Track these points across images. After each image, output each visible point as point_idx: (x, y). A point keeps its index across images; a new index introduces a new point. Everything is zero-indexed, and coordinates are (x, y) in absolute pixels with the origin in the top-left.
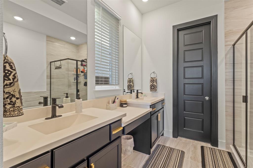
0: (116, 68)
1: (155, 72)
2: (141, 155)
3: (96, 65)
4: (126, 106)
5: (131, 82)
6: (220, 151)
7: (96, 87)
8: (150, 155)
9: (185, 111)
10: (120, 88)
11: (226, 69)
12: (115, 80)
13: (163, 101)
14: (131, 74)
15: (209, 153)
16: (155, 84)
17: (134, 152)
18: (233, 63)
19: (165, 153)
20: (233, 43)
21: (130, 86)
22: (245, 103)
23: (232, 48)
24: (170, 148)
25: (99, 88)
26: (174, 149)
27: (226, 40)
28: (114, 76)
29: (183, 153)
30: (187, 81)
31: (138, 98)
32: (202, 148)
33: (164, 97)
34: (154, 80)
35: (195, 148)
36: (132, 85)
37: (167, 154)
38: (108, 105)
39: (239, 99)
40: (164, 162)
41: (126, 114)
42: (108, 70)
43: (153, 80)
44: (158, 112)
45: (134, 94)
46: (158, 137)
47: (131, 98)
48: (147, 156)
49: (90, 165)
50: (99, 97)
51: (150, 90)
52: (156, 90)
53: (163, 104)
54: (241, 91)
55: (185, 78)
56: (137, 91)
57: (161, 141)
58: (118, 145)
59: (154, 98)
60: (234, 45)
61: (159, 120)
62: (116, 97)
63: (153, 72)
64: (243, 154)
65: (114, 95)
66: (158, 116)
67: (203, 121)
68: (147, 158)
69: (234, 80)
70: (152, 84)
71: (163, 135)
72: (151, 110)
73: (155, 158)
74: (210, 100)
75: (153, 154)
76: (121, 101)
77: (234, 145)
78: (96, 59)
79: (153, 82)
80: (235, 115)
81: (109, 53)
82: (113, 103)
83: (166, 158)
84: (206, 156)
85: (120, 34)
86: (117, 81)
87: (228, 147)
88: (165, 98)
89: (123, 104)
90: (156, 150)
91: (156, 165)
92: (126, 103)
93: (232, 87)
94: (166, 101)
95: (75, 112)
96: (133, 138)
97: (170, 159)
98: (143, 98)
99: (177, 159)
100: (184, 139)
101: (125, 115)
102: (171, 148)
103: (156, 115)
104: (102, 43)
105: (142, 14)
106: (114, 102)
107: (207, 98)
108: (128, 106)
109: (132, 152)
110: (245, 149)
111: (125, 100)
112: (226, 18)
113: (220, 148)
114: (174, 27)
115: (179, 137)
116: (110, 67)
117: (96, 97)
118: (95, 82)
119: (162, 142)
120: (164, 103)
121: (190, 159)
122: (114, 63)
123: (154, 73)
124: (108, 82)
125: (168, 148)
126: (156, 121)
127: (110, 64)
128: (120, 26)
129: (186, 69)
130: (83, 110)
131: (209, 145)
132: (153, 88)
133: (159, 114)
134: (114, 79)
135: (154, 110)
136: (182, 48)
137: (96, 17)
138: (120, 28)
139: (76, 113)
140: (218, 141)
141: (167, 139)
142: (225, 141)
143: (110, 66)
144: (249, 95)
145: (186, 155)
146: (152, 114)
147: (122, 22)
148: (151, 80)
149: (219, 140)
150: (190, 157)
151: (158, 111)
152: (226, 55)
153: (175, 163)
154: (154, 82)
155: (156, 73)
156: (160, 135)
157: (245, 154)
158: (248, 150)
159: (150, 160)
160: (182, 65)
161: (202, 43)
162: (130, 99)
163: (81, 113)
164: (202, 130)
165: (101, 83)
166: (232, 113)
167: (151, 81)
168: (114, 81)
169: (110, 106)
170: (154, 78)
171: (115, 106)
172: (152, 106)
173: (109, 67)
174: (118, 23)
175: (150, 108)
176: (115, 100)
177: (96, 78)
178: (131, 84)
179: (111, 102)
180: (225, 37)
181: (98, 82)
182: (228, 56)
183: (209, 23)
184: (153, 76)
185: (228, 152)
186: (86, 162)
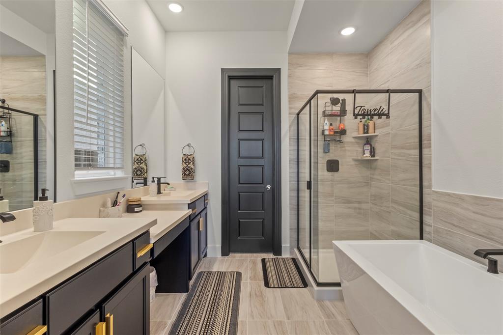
0: (116, 134)
1: (190, 144)
2: (171, 296)
3: (76, 125)
4: (140, 209)
5: (142, 162)
6: (283, 259)
7: (75, 172)
8: (188, 292)
9: (240, 210)
10: (125, 174)
11: (290, 145)
12: (114, 158)
13: (205, 196)
14: (140, 145)
15: (272, 265)
16: (192, 166)
17: (156, 296)
18: (297, 138)
19: (213, 282)
20: (297, 111)
21: (140, 171)
22: (309, 190)
23: (296, 119)
24: (219, 273)
25: (82, 175)
26: (225, 272)
27: (291, 106)
28: (111, 150)
29: (239, 275)
30: (242, 162)
31: (160, 193)
32: (263, 261)
33: (207, 190)
34: (189, 159)
35: (254, 263)
36: (145, 167)
37: (216, 283)
38: (104, 211)
39: (303, 186)
40: (213, 296)
41: (156, 220)
42: (95, 135)
43: (187, 159)
44: (199, 216)
45: (153, 187)
46: (199, 259)
47: (146, 193)
48: (183, 296)
49: (104, 315)
50: (82, 195)
51: (183, 177)
52: (193, 177)
53: (206, 202)
54: (305, 176)
55: (239, 157)
56: (159, 179)
57: (203, 265)
58: (144, 279)
59: (190, 192)
60: (298, 114)
61: (201, 230)
62: (119, 193)
63: (188, 145)
64: (307, 256)
65: (115, 189)
66: (199, 222)
67: (263, 222)
68: (184, 299)
69: (298, 162)
70: (186, 166)
71: (205, 256)
72: (190, 212)
73: (197, 295)
74: (273, 189)
75: (193, 290)
76: (128, 201)
77: (299, 249)
78: (76, 111)
79: (187, 164)
80: (300, 207)
81: (95, 99)
82: (113, 206)
83: (215, 288)
84: (269, 271)
85: (126, 65)
86: (118, 161)
87: (292, 253)
88: (209, 191)
89: (134, 206)
90: (197, 282)
91: (201, 304)
92: (139, 204)
93: (296, 171)
94: (210, 197)
95: (33, 229)
96: (155, 271)
97: (222, 289)
98: (170, 193)
99: (231, 286)
100: (238, 256)
101: (155, 222)
102: (221, 273)
103: (196, 221)
104: (88, 79)
105: (166, 31)
106: (115, 204)
107: (269, 187)
108: (143, 209)
109: (154, 297)
110: (309, 250)
111: (138, 198)
112: (290, 76)
113: (283, 256)
114: (223, 70)
115: (230, 254)
116: (101, 130)
117: (77, 194)
118: (74, 163)
119: (205, 266)
120: (207, 200)
121: (249, 281)
122: (111, 122)
123: (190, 146)
124: (95, 163)
125: (217, 273)
126: (197, 232)
127: (98, 123)
128: (126, 47)
129: (241, 142)
130: (55, 224)
131: (271, 256)
132: (188, 173)
133: (201, 219)
134: (111, 155)
135: (194, 212)
136: (235, 109)
137: (75, 19)
138: (126, 52)
139: (35, 231)
140: (281, 246)
141: (213, 260)
142: (289, 245)
143: (98, 126)
144: (312, 180)
145: (243, 277)
146: (191, 219)
147: (129, 40)
148: (184, 159)
149: (283, 245)
150: (249, 277)
151: (199, 213)
152: (290, 127)
153: (230, 292)
154: (189, 163)
155: (192, 145)
156: (201, 255)
157: (309, 257)
158: (312, 250)
159: (190, 300)
160: (235, 135)
161: (261, 104)
162: (145, 195)
163: (51, 231)
164: (263, 236)
165: (85, 165)
166: (296, 205)
167: (185, 161)
168: (111, 161)
169: (108, 213)
170: (190, 155)
171: (119, 210)
172: (191, 206)
173: (96, 130)
174: (122, 40)
175: (189, 208)
176: (117, 198)
177: (75, 154)
178: (143, 165)
179: (109, 204)
180: (289, 101)
181: (80, 161)
182: (292, 128)
183: (270, 78)
184: (187, 151)
185: (292, 258)
186: (97, 312)
